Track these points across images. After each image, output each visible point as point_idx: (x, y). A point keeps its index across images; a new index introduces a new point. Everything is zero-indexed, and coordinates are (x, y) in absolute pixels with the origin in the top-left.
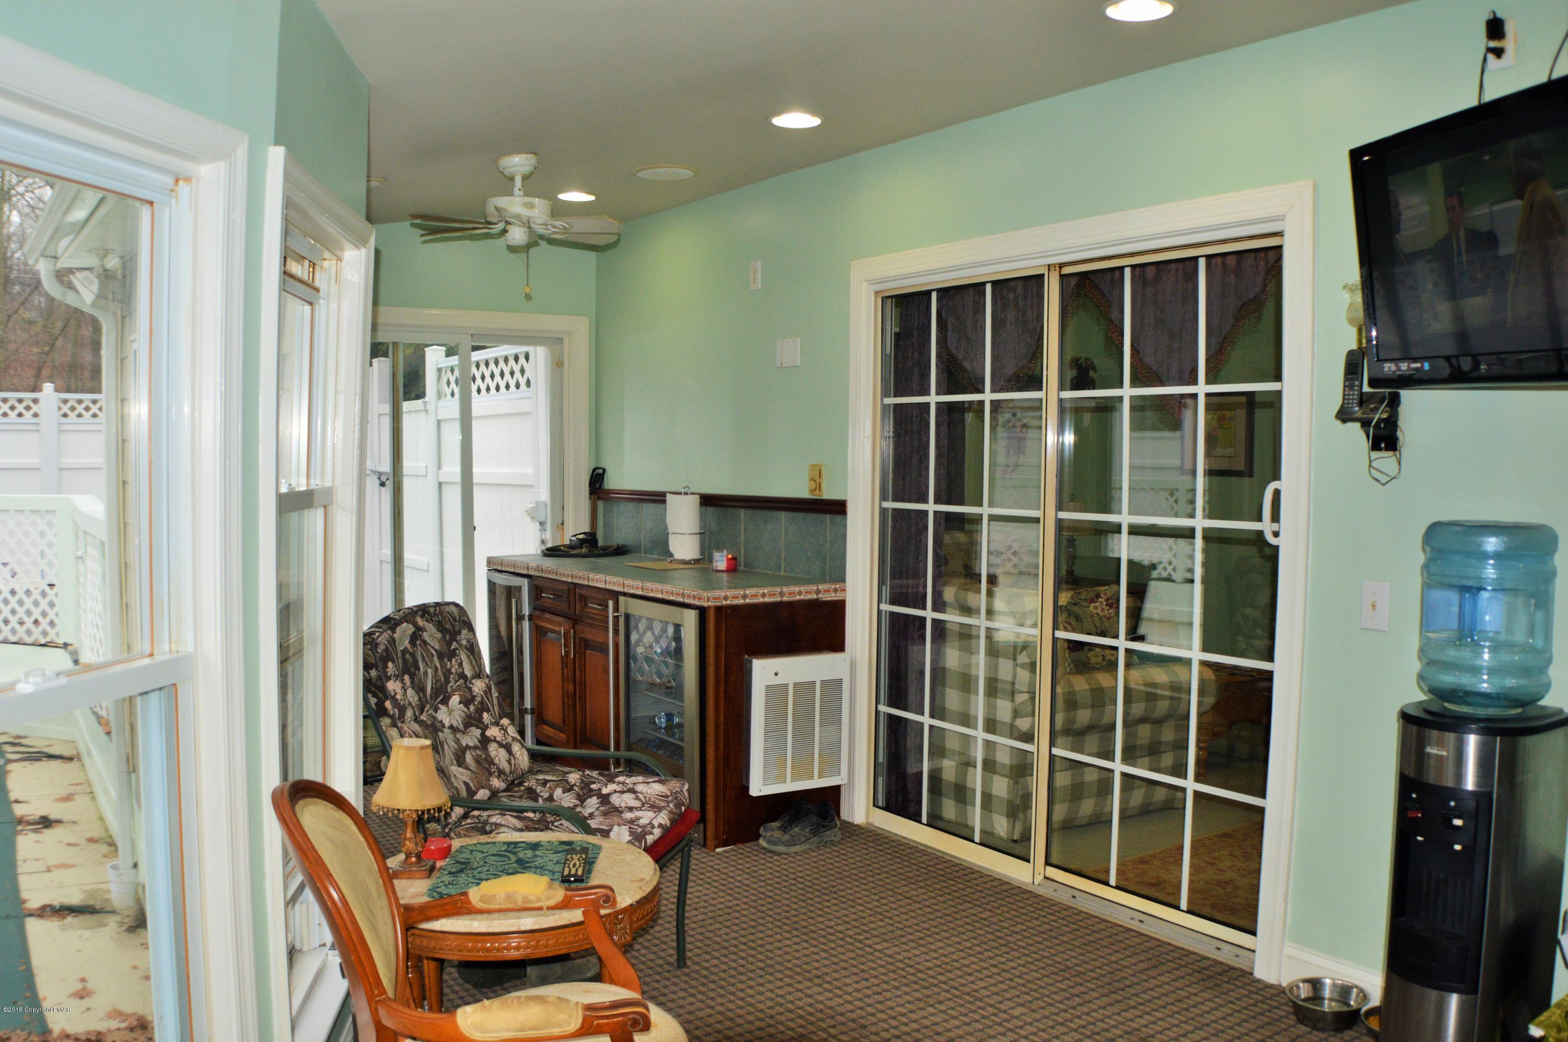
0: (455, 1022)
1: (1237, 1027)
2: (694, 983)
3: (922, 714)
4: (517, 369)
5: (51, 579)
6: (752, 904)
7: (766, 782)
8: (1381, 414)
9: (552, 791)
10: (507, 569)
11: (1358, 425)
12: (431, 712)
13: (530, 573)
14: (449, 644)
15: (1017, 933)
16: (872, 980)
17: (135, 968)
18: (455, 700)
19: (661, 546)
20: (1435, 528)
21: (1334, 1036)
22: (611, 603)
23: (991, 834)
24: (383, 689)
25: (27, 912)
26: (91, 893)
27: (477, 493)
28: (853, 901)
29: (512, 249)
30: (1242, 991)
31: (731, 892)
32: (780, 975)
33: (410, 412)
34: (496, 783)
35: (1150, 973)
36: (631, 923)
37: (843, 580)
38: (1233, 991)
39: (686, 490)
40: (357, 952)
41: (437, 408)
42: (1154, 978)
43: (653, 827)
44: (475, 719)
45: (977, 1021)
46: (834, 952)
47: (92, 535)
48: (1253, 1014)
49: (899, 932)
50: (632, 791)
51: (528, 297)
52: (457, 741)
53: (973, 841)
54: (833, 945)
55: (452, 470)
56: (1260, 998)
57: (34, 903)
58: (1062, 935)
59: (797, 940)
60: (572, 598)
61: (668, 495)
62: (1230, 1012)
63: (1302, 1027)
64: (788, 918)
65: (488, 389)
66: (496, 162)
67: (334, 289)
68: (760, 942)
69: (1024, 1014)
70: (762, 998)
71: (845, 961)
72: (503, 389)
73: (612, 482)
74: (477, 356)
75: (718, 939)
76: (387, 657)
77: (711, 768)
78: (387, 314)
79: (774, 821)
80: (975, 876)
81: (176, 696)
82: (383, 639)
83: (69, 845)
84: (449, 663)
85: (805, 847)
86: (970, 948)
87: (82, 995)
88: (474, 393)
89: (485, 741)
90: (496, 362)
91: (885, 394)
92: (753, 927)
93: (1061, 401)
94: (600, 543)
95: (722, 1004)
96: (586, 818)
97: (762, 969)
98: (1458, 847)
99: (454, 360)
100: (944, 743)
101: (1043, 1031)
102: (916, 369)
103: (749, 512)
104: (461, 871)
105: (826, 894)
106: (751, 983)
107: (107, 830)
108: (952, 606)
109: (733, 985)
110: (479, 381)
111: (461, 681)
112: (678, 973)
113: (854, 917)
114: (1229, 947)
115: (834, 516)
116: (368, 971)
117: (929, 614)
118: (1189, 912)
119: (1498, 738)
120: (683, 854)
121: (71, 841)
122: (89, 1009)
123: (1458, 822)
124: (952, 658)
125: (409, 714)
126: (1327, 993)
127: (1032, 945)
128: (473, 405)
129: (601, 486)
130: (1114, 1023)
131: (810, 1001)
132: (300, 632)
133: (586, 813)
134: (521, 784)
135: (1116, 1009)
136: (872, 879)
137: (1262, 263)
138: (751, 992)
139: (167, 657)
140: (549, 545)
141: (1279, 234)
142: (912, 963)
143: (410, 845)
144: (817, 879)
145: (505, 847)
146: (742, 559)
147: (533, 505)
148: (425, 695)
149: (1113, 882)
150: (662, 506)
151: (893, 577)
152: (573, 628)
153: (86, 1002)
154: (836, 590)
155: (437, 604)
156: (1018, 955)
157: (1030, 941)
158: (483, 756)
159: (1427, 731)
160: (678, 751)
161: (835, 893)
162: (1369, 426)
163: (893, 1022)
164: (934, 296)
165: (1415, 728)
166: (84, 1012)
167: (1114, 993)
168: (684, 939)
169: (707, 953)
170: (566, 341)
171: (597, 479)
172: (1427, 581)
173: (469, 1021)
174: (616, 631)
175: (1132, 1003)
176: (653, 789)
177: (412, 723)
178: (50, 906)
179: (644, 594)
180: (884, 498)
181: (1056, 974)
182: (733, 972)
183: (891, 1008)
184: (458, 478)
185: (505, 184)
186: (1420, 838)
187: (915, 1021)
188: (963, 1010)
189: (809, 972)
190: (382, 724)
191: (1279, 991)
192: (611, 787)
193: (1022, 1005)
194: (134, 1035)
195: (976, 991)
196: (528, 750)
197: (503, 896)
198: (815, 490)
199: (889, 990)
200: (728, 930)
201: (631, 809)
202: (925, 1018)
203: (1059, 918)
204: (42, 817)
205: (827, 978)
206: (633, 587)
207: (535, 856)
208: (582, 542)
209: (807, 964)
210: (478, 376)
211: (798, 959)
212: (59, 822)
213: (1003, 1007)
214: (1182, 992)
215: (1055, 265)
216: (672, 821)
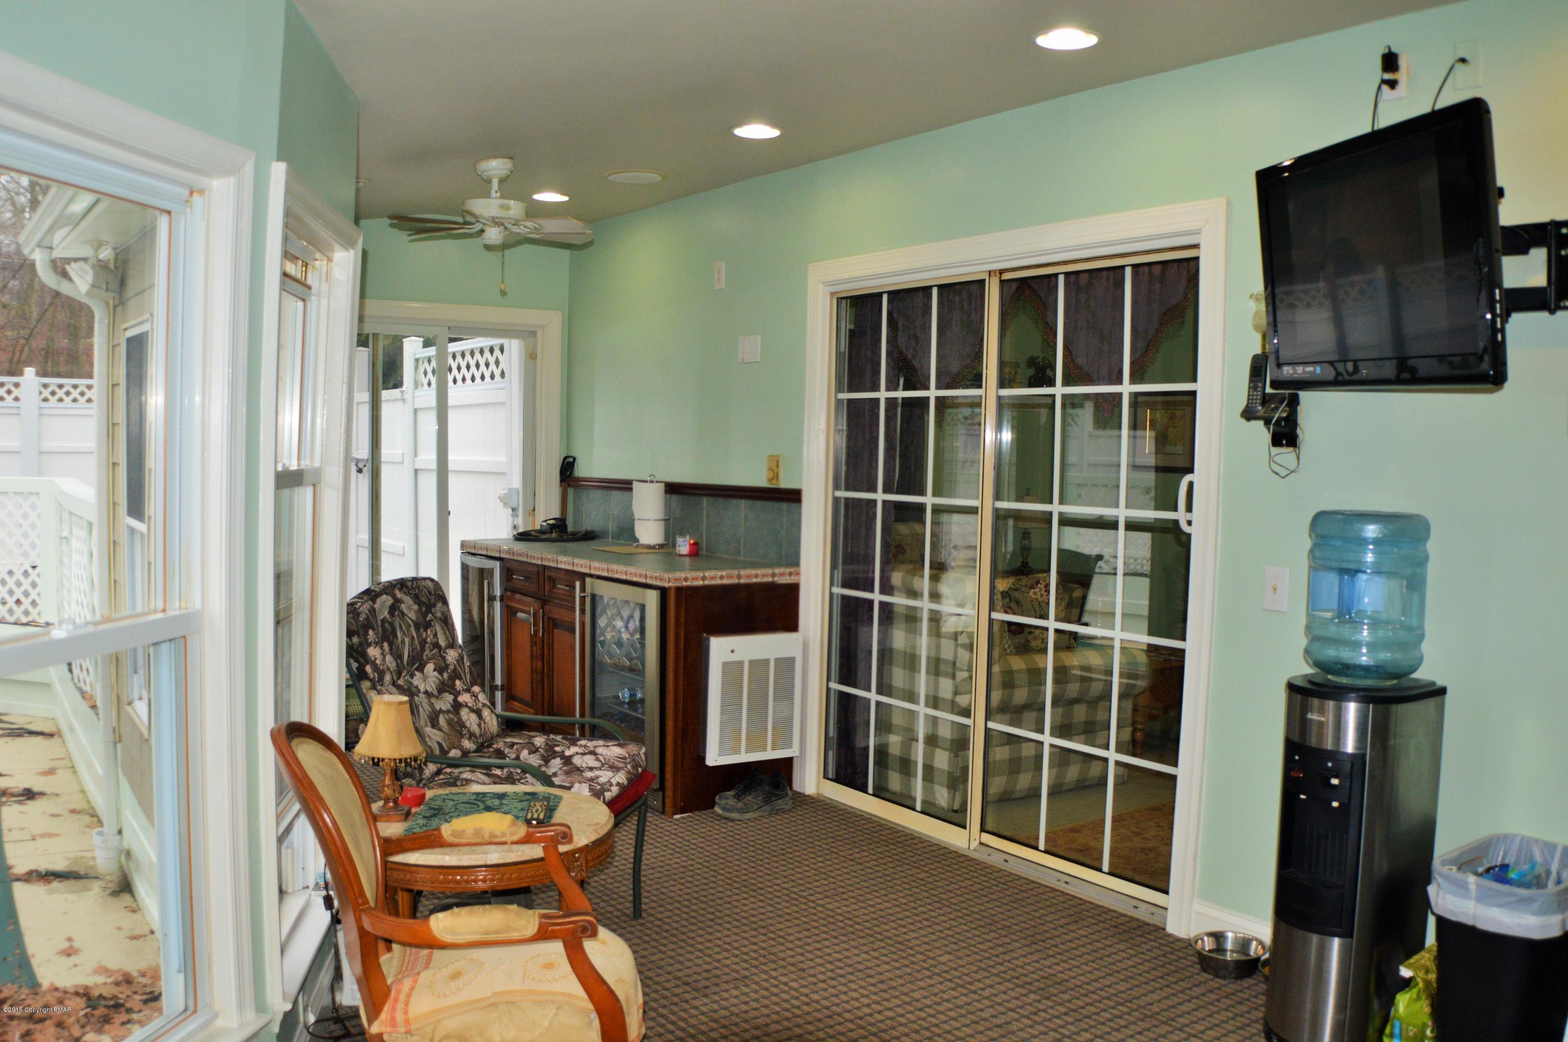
0: (428, 925)
1: (1145, 974)
2: (648, 931)
3: (869, 690)
4: (492, 360)
5: (34, 559)
6: (706, 864)
7: (722, 753)
8: (1281, 412)
9: (518, 752)
10: (480, 552)
11: (1261, 423)
12: (408, 677)
13: (502, 556)
14: (425, 615)
15: (950, 891)
16: (813, 930)
17: (119, 929)
18: (430, 667)
19: (627, 532)
20: (1320, 518)
21: (1234, 983)
22: (578, 584)
23: (934, 804)
24: (364, 655)
25: (13, 877)
26: (75, 861)
27: (452, 481)
28: (799, 862)
29: (488, 247)
30: (1153, 943)
31: (686, 854)
32: (728, 926)
33: (387, 401)
34: (467, 744)
35: (1071, 927)
36: (587, 861)
37: (797, 564)
38: (1145, 943)
39: (652, 478)
40: (344, 866)
41: (414, 397)
42: (1074, 931)
43: (611, 785)
44: (448, 686)
45: (907, 966)
46: (779, 906)
47: (77, 516)
48: (1161, 963)
49: (841, 890)
50: (593, 753)
51: (503, 293)
52: (432, 705)
53: (914, 809)
54: (779, 900)
55: (429, 457)
56: (1169, 949)
57: (20, 868)
58: (992, 894)
59: (745, 895)
60: (541, 579)
61: (634, 483)
62: (1140, 961)
63: (1206, 975)
64: (738, 877)
65: (464, 380)
66: (474, 165)
67: (325, 287)
68: (711, 897)
69: (950, 961)
70: (709, 945)
71: (789, 914)
72: (478, 380)
73: (582, 470)
74: (453, 347)
75: (673, 894)
76: (368, 625)
77: (670, 739)
78: (373, 307)
79: (729, 790)
80: (915, 841)
81: (186, 647)
82: (364, 609)
83: (53, 815)
84: (424, 634)
85: (757, 814)
86: (905, 904)
87: (69, 952)
88: (451, 383)
89: (457, 706)
90: (472, 354)
91: (839, 389)
92: (706, 884)
93: (999, 398)
94: (570, 529)
95: (673, 950)
96: (550, 776)
97: (712, 920)
98: (1335, 804)
99: (432, 351)
100: (890, 718)
101: (967, 975)
102: (869, 366)
103: (711, 499)
104: (434, 815)
105: (775, 856)
106: (701, 932)
107: (89, 802)
108: (899, 590)
109: (684, 933)
110: (455, 371)
111: (436, 650)
112: (634, 923)
113: (800, 876)
114: (1145, 905)
115: (790, 504)
116: (353, 882)
117: (876, 597)
118: (1110, 874)
119: (1371, 706)
120: (640, 812)
121: (55, 812)
122: (76, 966)
123: (1335, 781)
124: (899, 638)
125: (388, 678)
126: (1229, 946)
127: (963, 902)
128: (449, 394)
129: (571, 474)
130: (1033, 969)
131: (755, 947)
132: (290, 599)
133: (550, 772)
134: (490, 746)
135: (1035, 957)
136: (819, 843)
137: (1185, 272)
138: (700, 939)
139: (177, 613)
140: (521, 530)
141: (1196, 246)
142: (851, 916)
143: (388, 791)
144: (767, 843)
145: (475, 797)
146: (704, 545)
147: (506, 492)
148: (402, 662)
149: (1042, 846)
150: (629, 493)
151: (845, 562)
152: (543, 608)
153: (74, 959)
154: (790, 574)
155: (414, 579)
156: (949, 910)
157: (961, 899)
158: (456, 720)
159: (1310, 699)
160: (640, 724)
161: (783, 855)
162: (1270, 423)
163: (830, 967)
164: (885, 298)
165: (1299, 696)
166: (71, 968)
167: (1036, 943)
168: (640, 893)
169: (661, 906)
170: (539, 335)
171: (567, 468)
172: (1312, 564)
173: (440, 925)
174: (583, 611)
175: (1051, 952)
176: (613, 751)
177: (391, 686)
178: (36, 871)
179: (610, 575)
180: (836, 487)
181: (983, 927)
182: (684, 923)
183: (829, 955)
184: (434, 466)
185: (482, 188)
186: (1303, 797)
187: (850, 966)
188: (895, 957)
189: (755, 923)
190: (363, 686)
191: (1189, 944)
192: (573, 750)
193: (949, 953)
194: (120, 989)
195: (908, 941)
196: (498, 716)
197: (471, 831)
198: (773, 479)
199: (827, 939)
200: (681, 887)
201: (591, 769)
202: (859, 963)
203: (991, 879)
204: (25, 789)
205: (772, 928)
206: (599, 569)
207: (502, 804)
208: (552, 527)
209: (754, 916)
210: (454, 366)
211: (745, 911)
212: (42, 794)
213: (931, 955)
214: (1097, 944)
215: (995, 271)
216: (629, 780)
